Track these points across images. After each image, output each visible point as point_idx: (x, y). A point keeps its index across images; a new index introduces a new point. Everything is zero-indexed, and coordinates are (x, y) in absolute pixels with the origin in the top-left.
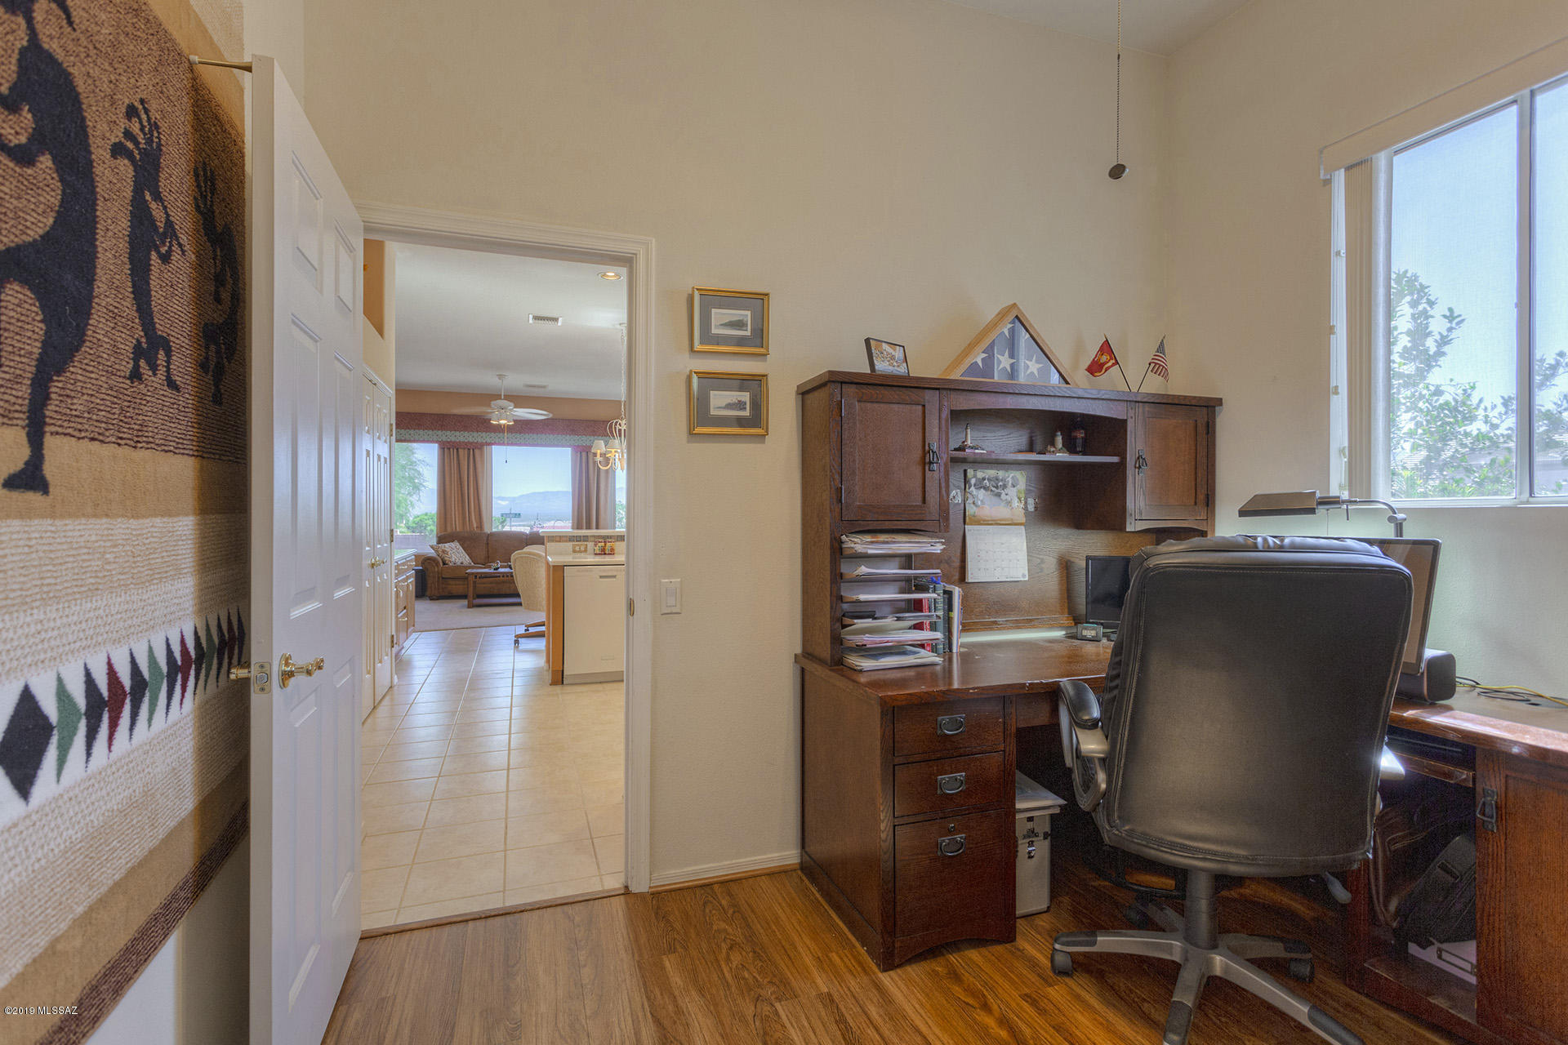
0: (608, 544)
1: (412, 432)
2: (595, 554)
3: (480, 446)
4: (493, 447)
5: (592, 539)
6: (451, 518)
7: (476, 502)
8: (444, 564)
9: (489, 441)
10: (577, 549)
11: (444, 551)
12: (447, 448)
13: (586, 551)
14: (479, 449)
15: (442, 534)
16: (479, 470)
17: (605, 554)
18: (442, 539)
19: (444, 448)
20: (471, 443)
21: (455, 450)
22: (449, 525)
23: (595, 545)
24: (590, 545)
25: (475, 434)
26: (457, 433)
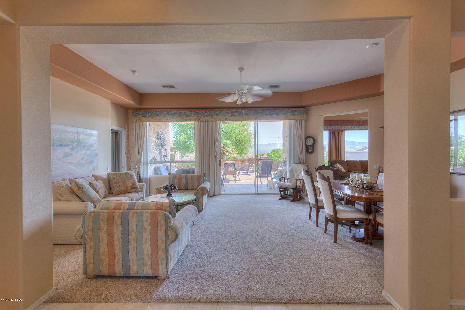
3: (342, 131)
9: (344, 129)
19: (331, 132)
20: (339, 130)
21: (334, 133)
25: (341, 127)
26: (335, 127)
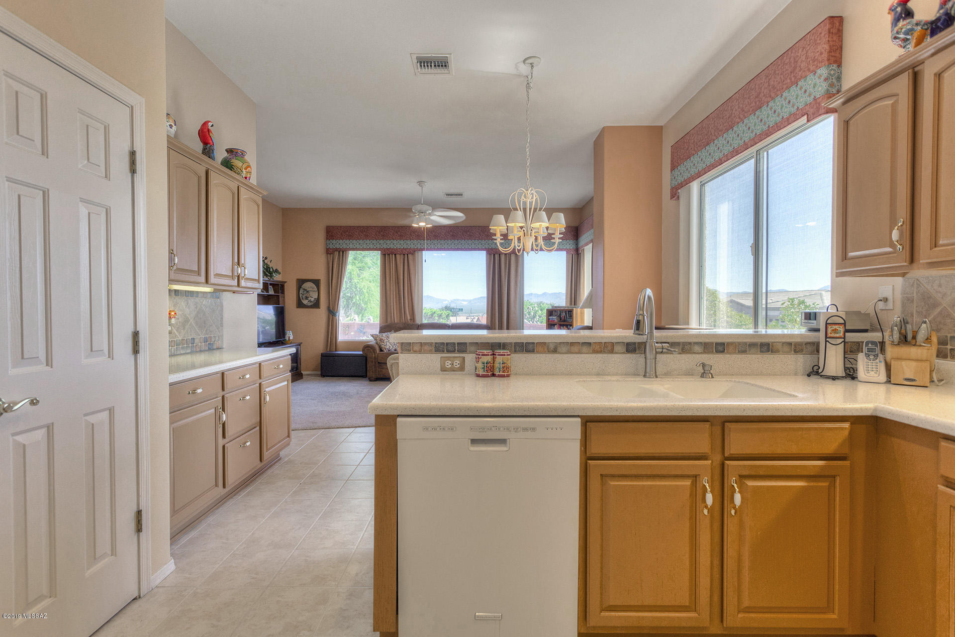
0: (499, 359)
1: (361, 242)
2: (478, 376)
3: (413, 252)
4: (423, 252)
5: (473, 348)
6: (391, 311)
7: (410, 298)
8: (381, 350)
9: (419, 246)
10: (448, 364)
11: (381, 340)
12: (387, 255)
13: (462, 368)
14: (412, 254)
15: (383, 325)
16: (412, 271)
17: (493, 375)
18: (384, 329)
19: (385, 255)
20: (406, 249)
21: (393, 255)
22: (389, 317)
23: (477, 361)
24: (470, 358)
25: (408, 242)
26: (395, 242)
